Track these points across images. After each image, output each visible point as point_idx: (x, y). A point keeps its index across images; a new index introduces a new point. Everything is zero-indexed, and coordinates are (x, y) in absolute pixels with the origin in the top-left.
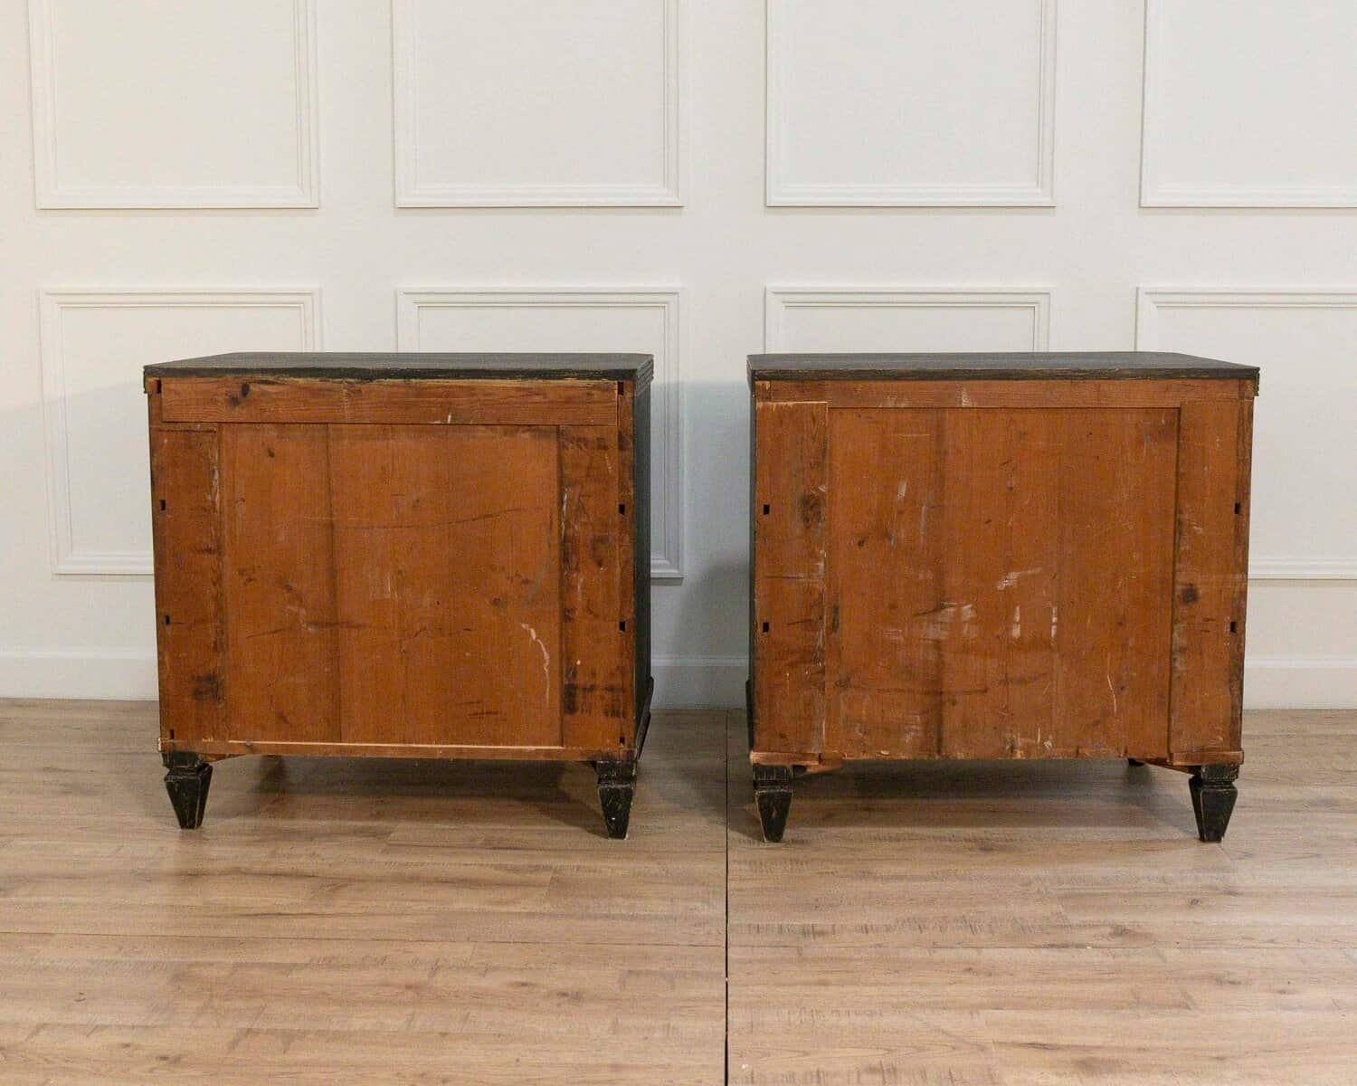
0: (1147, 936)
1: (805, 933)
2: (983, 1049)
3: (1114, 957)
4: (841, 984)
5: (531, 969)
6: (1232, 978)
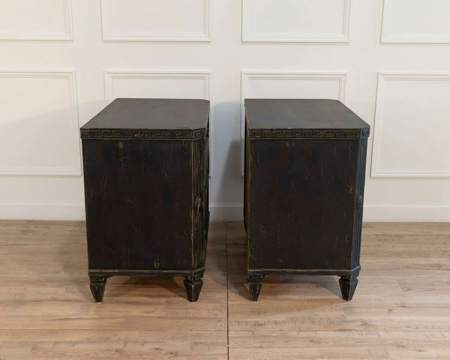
1: (255, 324)
3: (362, 335)
5: (160, 342)
6: (403, 344)
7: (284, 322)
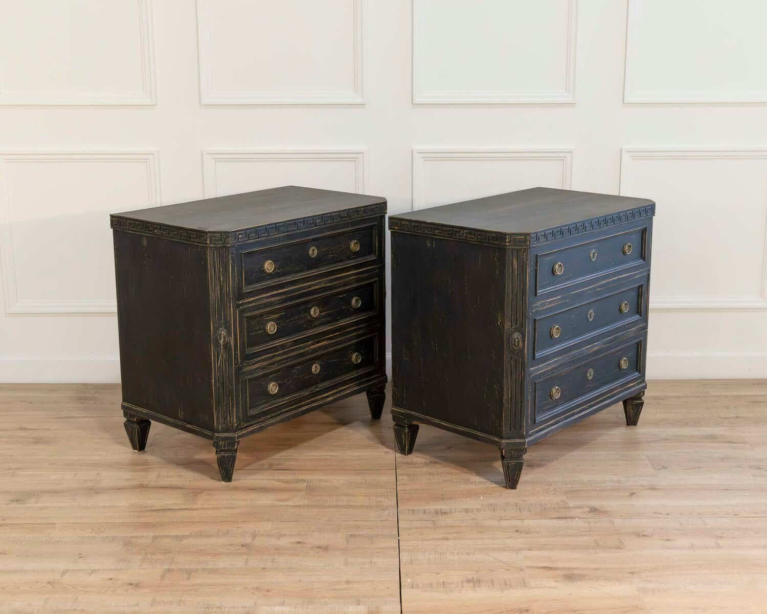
0: (606, 512)
1: (437, 513)
2: (521, 570)
3: (588, 523)
4: (455, 539)
5: (301, 535)
6: (645, 533)
7: (478, 510)
